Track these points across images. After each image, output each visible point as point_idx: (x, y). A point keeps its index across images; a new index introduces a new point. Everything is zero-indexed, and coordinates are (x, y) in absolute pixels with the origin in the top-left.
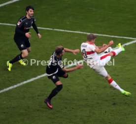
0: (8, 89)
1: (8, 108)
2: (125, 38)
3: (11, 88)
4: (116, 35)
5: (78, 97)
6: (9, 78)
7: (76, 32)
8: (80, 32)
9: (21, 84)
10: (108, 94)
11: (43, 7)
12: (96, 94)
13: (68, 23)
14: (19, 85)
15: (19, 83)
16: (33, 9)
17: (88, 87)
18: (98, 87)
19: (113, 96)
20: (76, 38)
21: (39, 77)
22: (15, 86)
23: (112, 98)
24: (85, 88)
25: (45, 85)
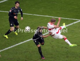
0: (7, 48)
1: (7, 59)
2: (74, 19)
3: (9, 48)
4: (69, 18)
5: (47, 53)
6: (8, 42)
7: (46, 16)
8: (48, 16)
9: (15, 45)
10: (64, 51)
11: (27, 2)
12: (57, 51)
13: (41, 11)
14: (14, 46)
15: (14, 45)
16: (19, 3)
17: (52, 47)
18: (58, 47)
19: (66, 52)
20: (46, 19)
21: (25, 41)
22: (12, 47)
23: (66, 53)
24: (51, 48)
25: (29, 46)
